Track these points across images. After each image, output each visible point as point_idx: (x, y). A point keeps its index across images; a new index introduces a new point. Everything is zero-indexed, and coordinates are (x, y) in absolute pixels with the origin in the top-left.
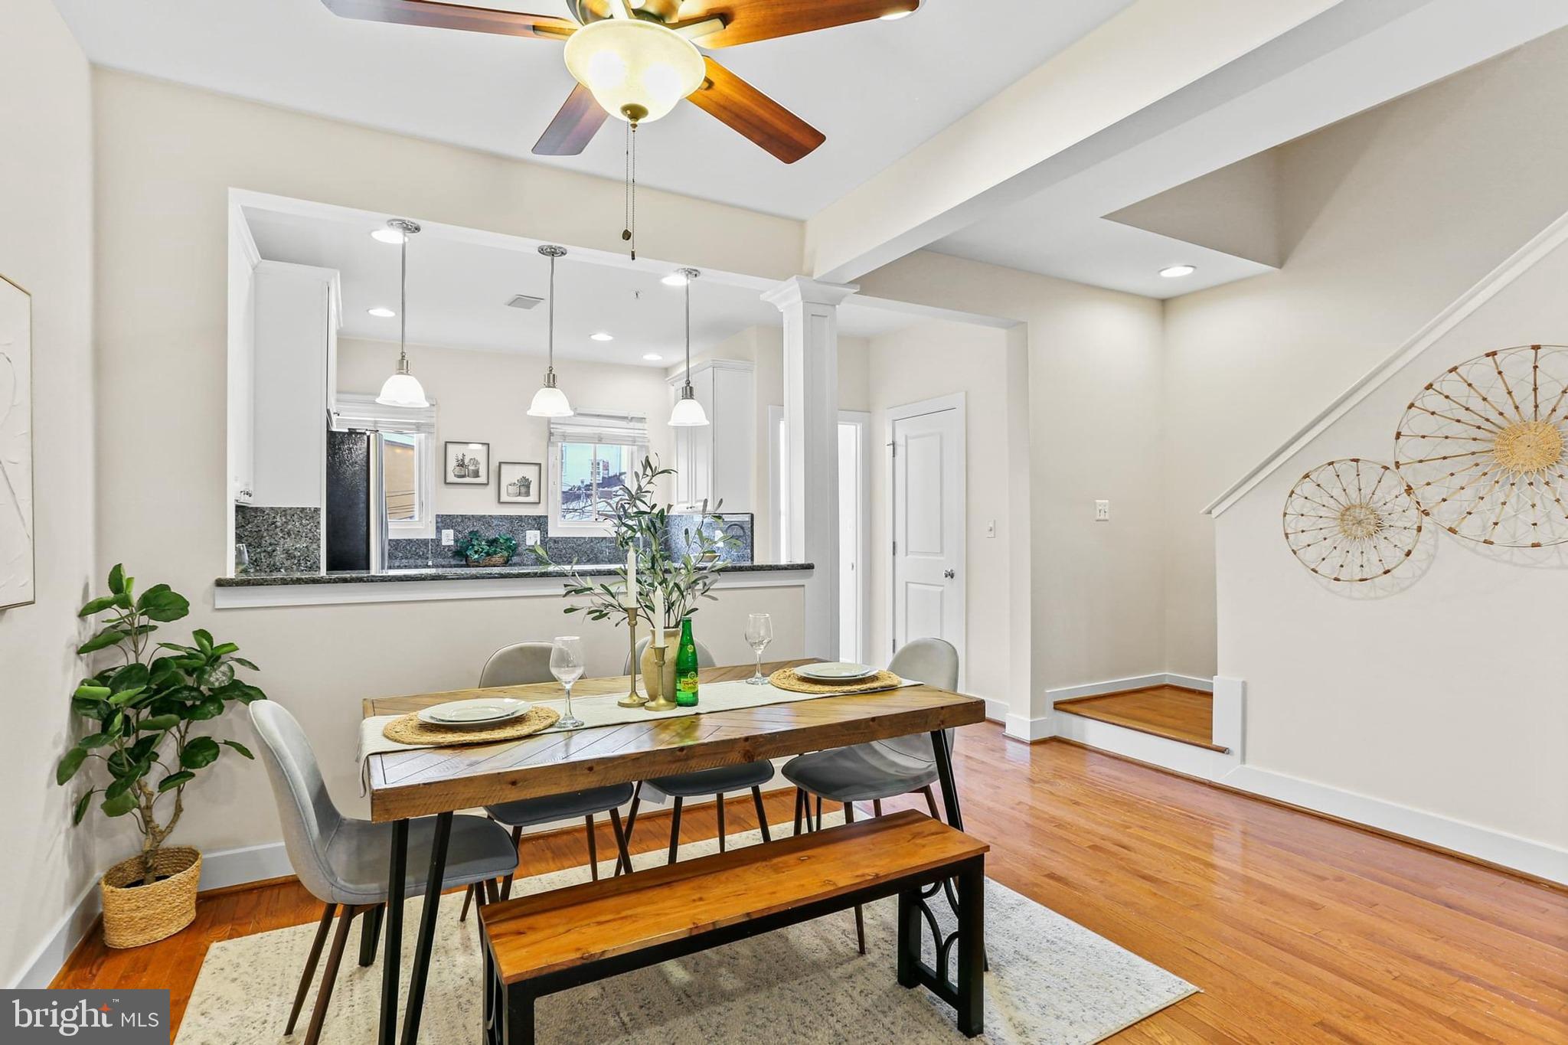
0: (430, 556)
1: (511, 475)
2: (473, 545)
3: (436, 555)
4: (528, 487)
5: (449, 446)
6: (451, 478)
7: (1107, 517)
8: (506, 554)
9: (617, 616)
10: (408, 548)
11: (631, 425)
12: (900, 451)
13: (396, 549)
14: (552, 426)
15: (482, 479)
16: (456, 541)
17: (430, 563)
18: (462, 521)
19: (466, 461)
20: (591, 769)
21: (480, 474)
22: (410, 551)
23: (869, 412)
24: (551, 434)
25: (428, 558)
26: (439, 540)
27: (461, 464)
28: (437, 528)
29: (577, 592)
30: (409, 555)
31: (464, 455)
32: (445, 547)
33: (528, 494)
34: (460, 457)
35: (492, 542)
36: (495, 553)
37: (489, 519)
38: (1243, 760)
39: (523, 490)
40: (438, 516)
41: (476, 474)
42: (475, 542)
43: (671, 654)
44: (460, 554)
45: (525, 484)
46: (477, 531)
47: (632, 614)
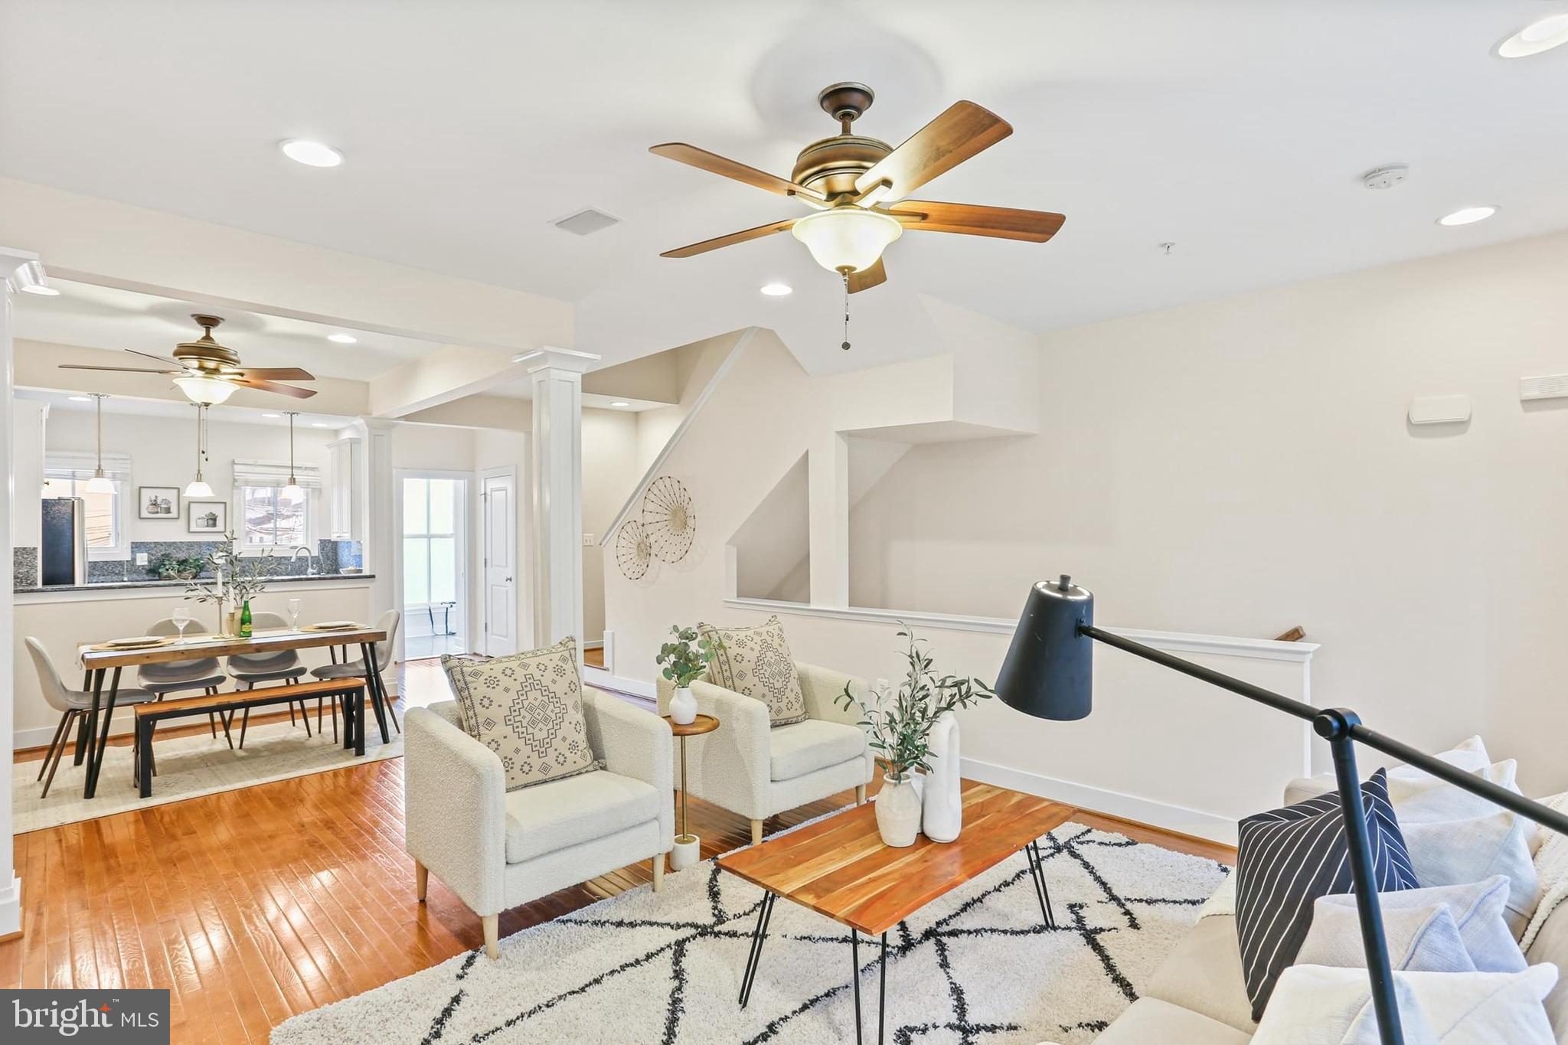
0: (125, 573)
1: (199, 512)
2: (165, 565)
3: (129, 572)
4: (215, 520)
5: (143, 490)
6: (145, 514)
7: (592, 544)
8: (194, 570)
9: (211, 600)
10: (105, 567)
11: (306, 472)
12: (489, 498)
13: (94, 569)
14: (236, 474)
15: (174, 514)
16: (150, 561)
17: (126, 579)
18: (155, 547)
19: (159, 502)
20: (183, 653)
21: (172, 510)
22: (107, 571)
23: (473, 471)
24: (235, 480)
25: (123, 575)
26: (134, 560)
27: (155, 504)
28: (132, 552)
29: (192, 590)
30: (106, 573)
31: (156, 497)
32: (139, 566)
33: (214, 525)
34: (154, 498)
35: (182, 562)
36: (185, 570)
37: (179, 545)
38: (613, 673)
39: (211, 522)
40: (133, 543)
41: (168, 511)
42: (166, 562)
43: (239, 615)
44: (154, 571)
45: (213, 520)
46: (169, 554)
47: (220, 599)
